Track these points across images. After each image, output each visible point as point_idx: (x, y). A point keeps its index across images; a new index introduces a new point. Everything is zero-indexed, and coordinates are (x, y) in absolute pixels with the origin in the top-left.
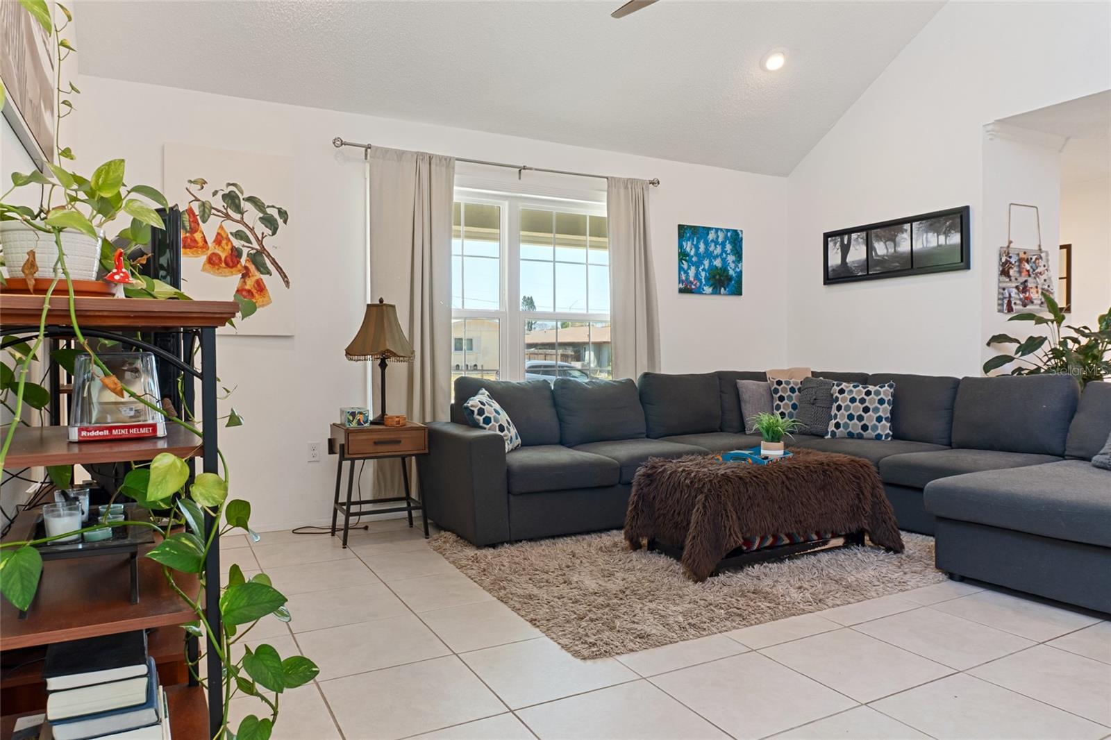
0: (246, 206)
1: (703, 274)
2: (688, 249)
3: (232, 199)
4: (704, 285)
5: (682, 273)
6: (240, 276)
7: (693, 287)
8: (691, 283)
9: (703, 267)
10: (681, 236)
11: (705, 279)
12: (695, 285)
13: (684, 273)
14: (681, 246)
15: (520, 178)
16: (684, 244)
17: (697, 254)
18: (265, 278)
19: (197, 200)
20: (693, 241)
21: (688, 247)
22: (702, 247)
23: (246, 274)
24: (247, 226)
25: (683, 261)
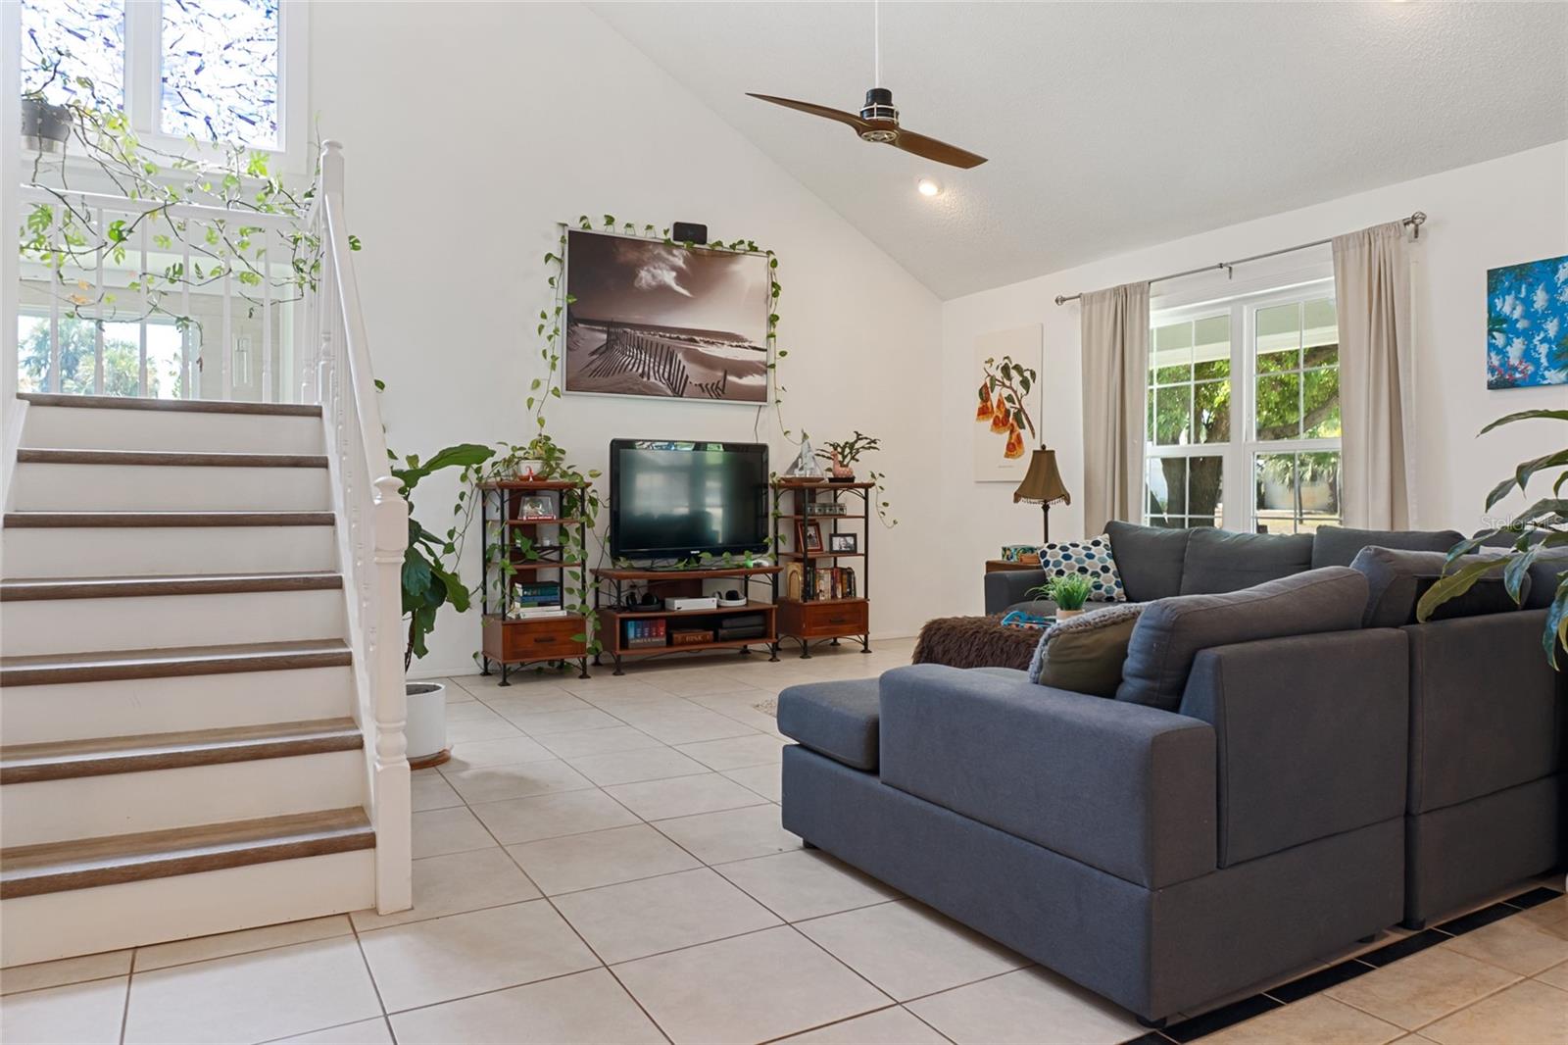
0: (1013, 373)
1: (1543, 349)
2: (1507, 310)
3: (1005, 369)
4: (1546, 369)
5: (1493, 354)
6: (1009, 432)
7: (1518, 375)
8: (1515, 369)
9: (1542, 335)
10: (1492, 291)
11: (1547, 356)
12: (1522, 372)
13: (1497, 354)
14: (1491, 307)
15: (1230, 277)
16: (1498, 302)
17: (1528, 314)
18: (1021, 431)
19: (989, 375)
20: (1520, 292)
21: (1507, 306)
22: (1540, 298)
23: (1012, 432)
24: (1013, 390)
25: (1495, 333)
